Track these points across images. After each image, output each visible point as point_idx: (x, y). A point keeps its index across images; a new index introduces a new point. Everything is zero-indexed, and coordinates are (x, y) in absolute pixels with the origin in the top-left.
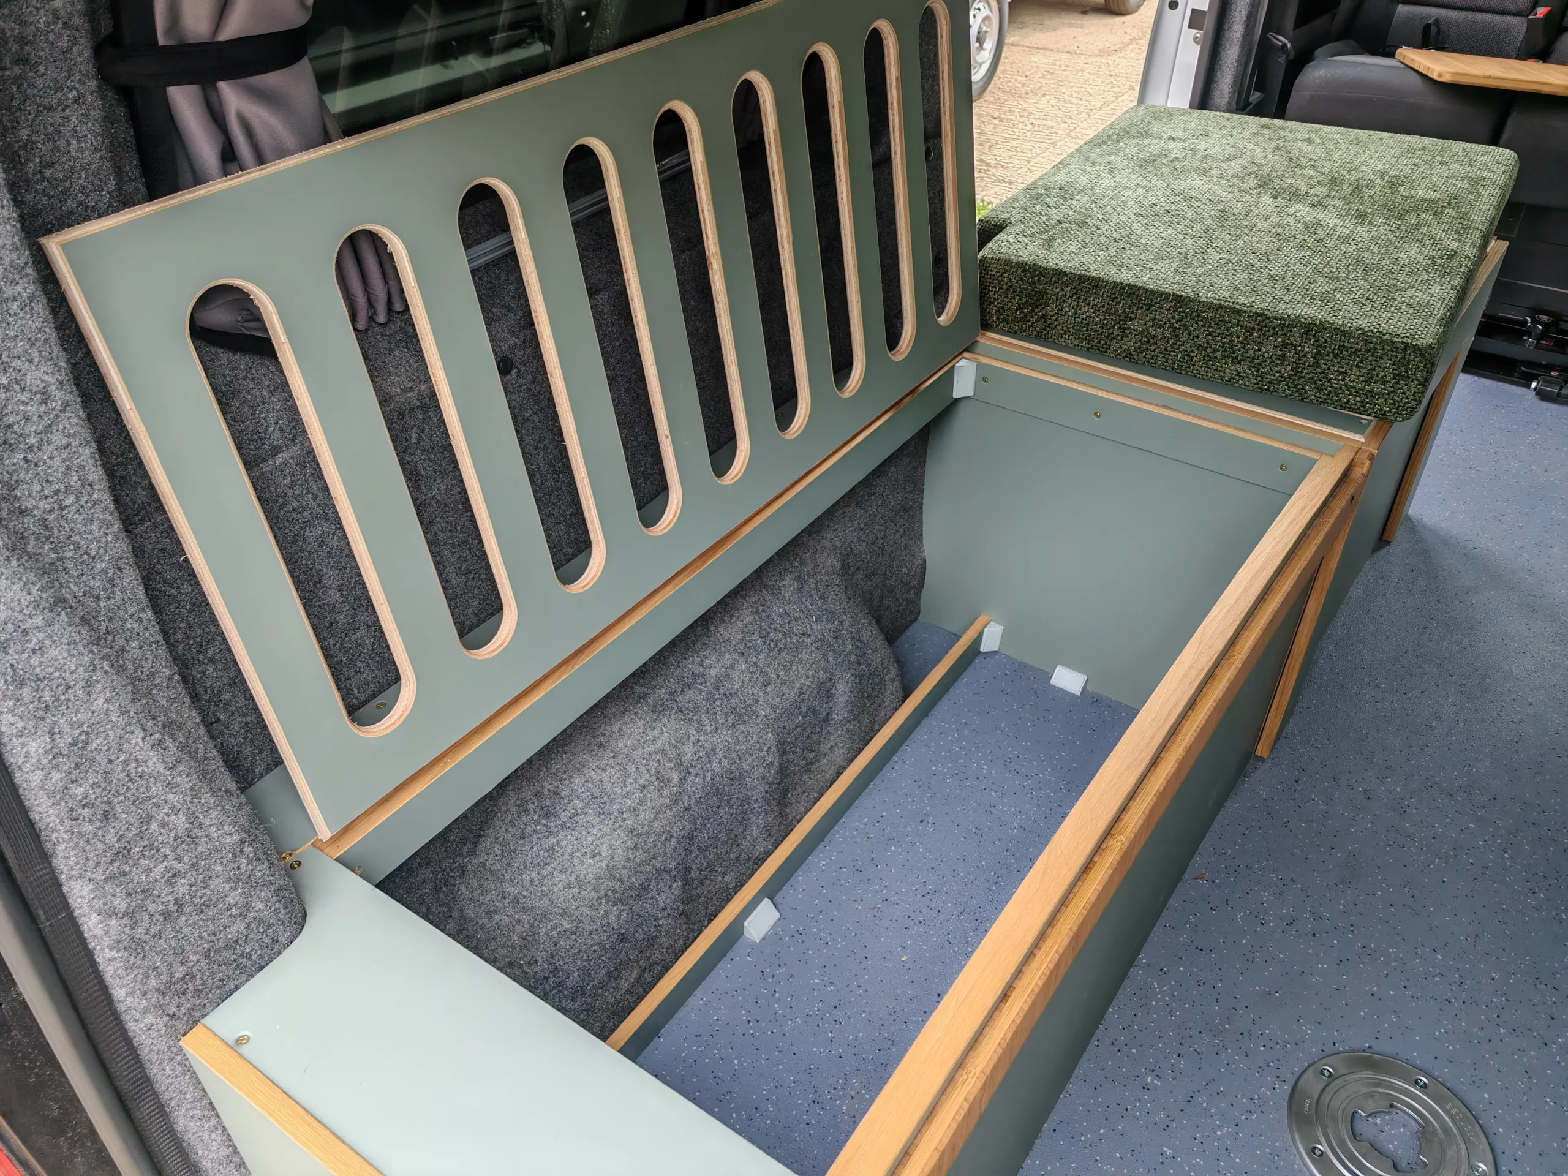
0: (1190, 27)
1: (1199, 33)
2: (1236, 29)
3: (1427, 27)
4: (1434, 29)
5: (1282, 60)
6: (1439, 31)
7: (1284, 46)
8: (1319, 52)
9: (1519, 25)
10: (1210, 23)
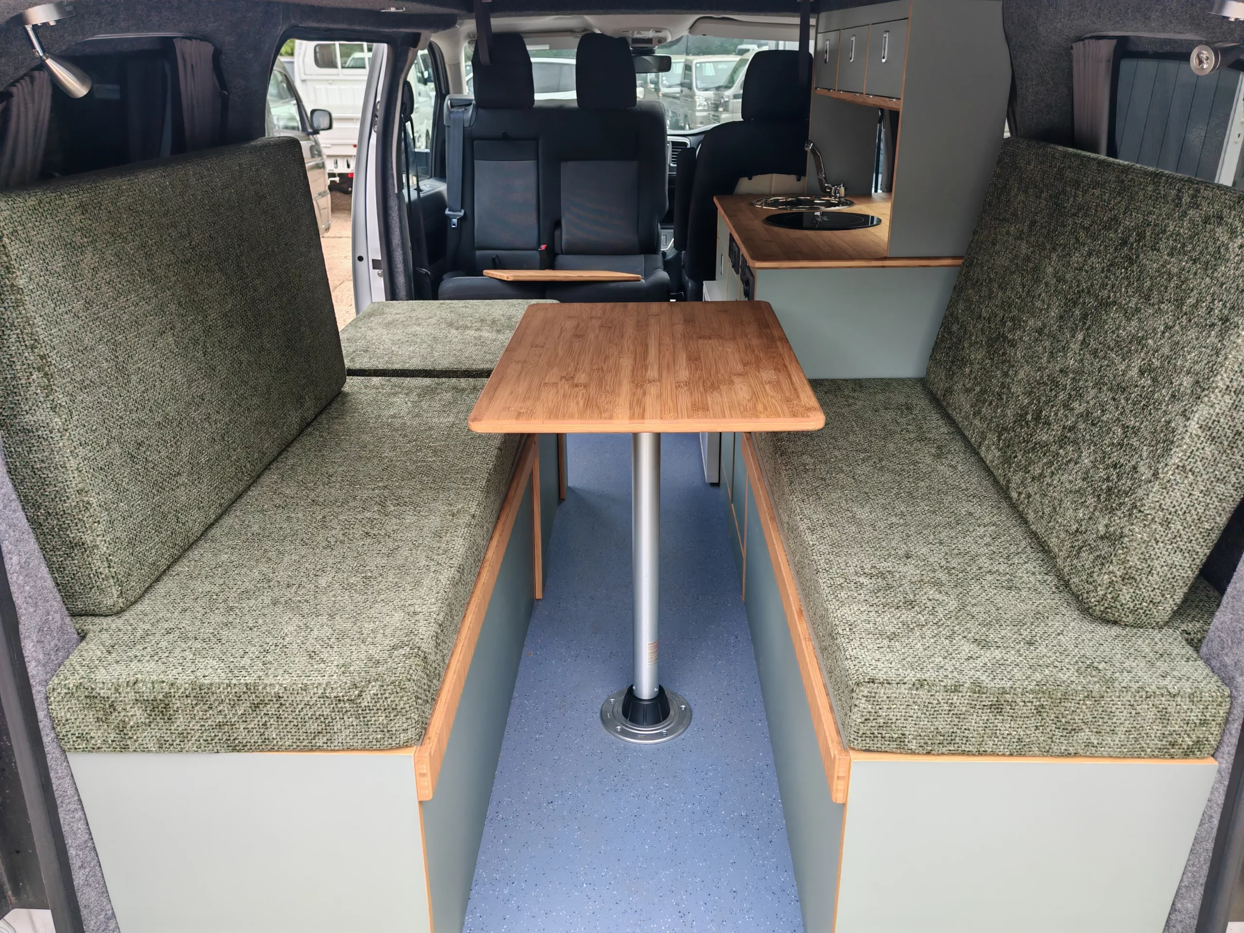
0: (374, 268)
1: (380, 271)
2: (400, 267)
3: (494, 259)
4: (497, 261)
5: (428, 280)
6: (500, 262)
7: (426, 273)
8: (445, 276)
9: (536, 254)
10: (384, 265)
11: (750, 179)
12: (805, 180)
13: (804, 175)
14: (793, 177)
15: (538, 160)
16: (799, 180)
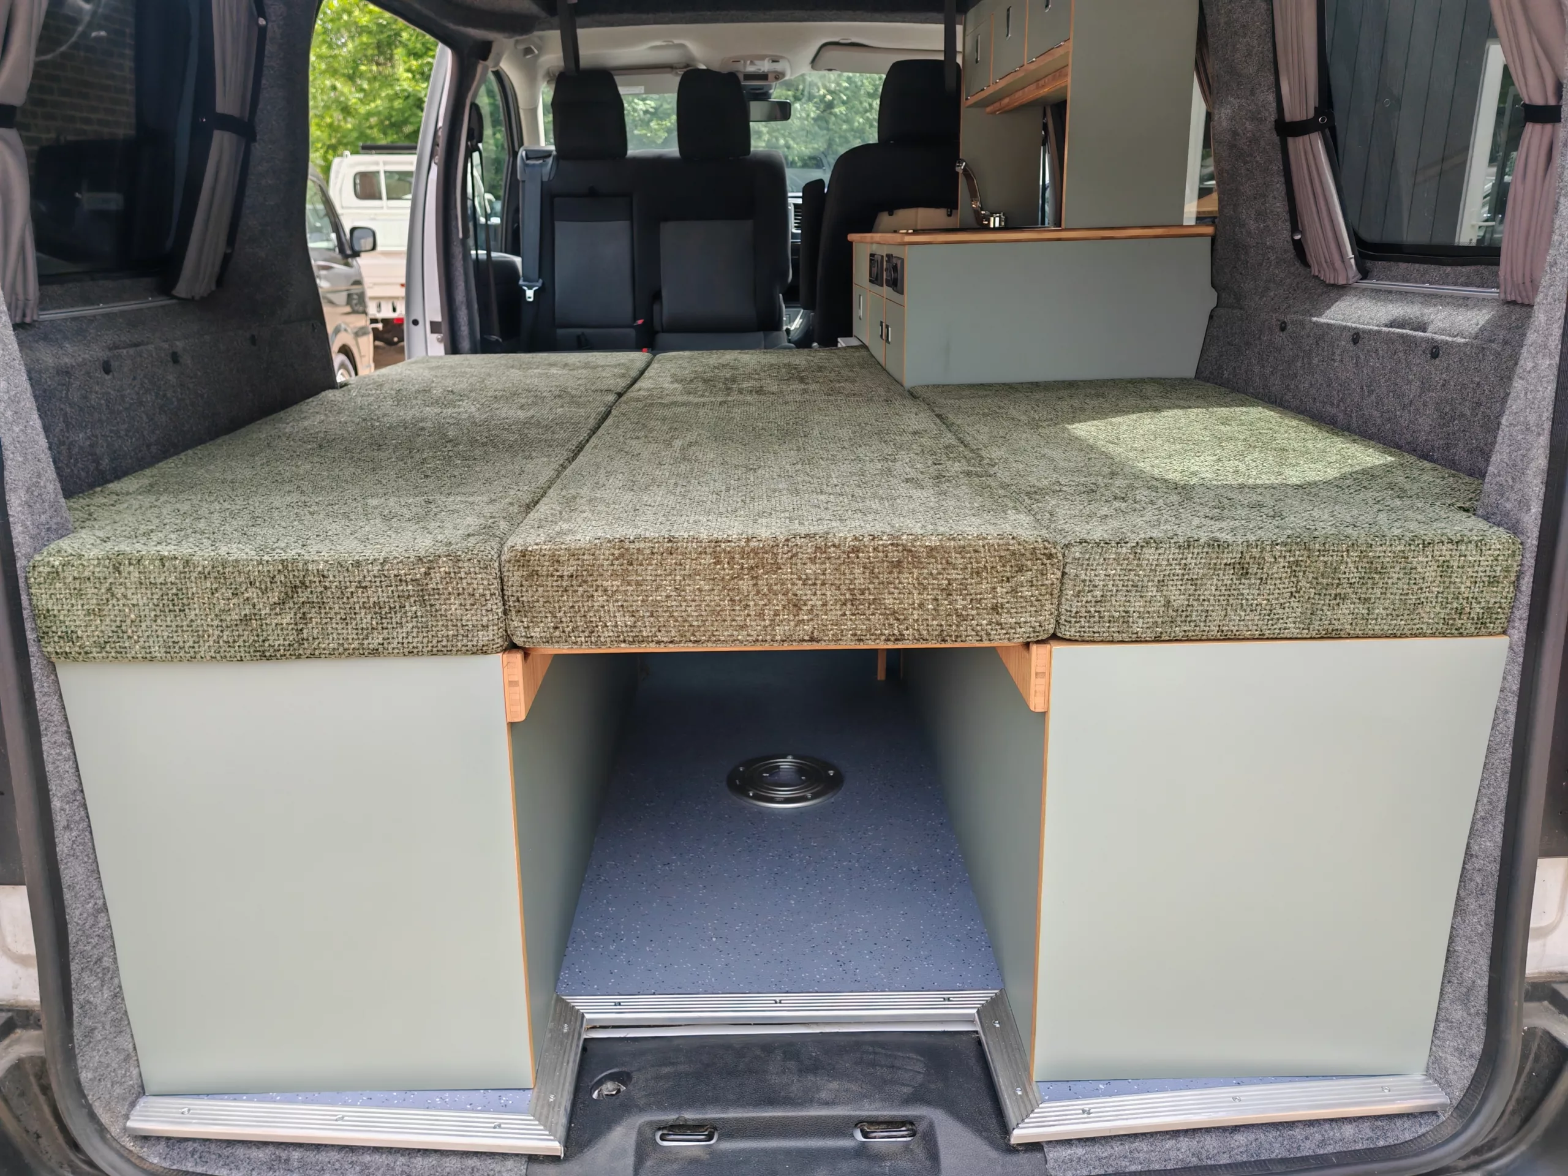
0: (433, 332)
1: (439, 336)
2: (464, 329)
3: (579, 337)
4: (583, 341)
6: (586, 342)
7: (497, 340)
9: (632, 332)
10: (445, 328)
11: (891, 214)
12: (957, 214)
13: (957, 207)
14: (943, 211)
15: (631, 219)
16: (949, 215)
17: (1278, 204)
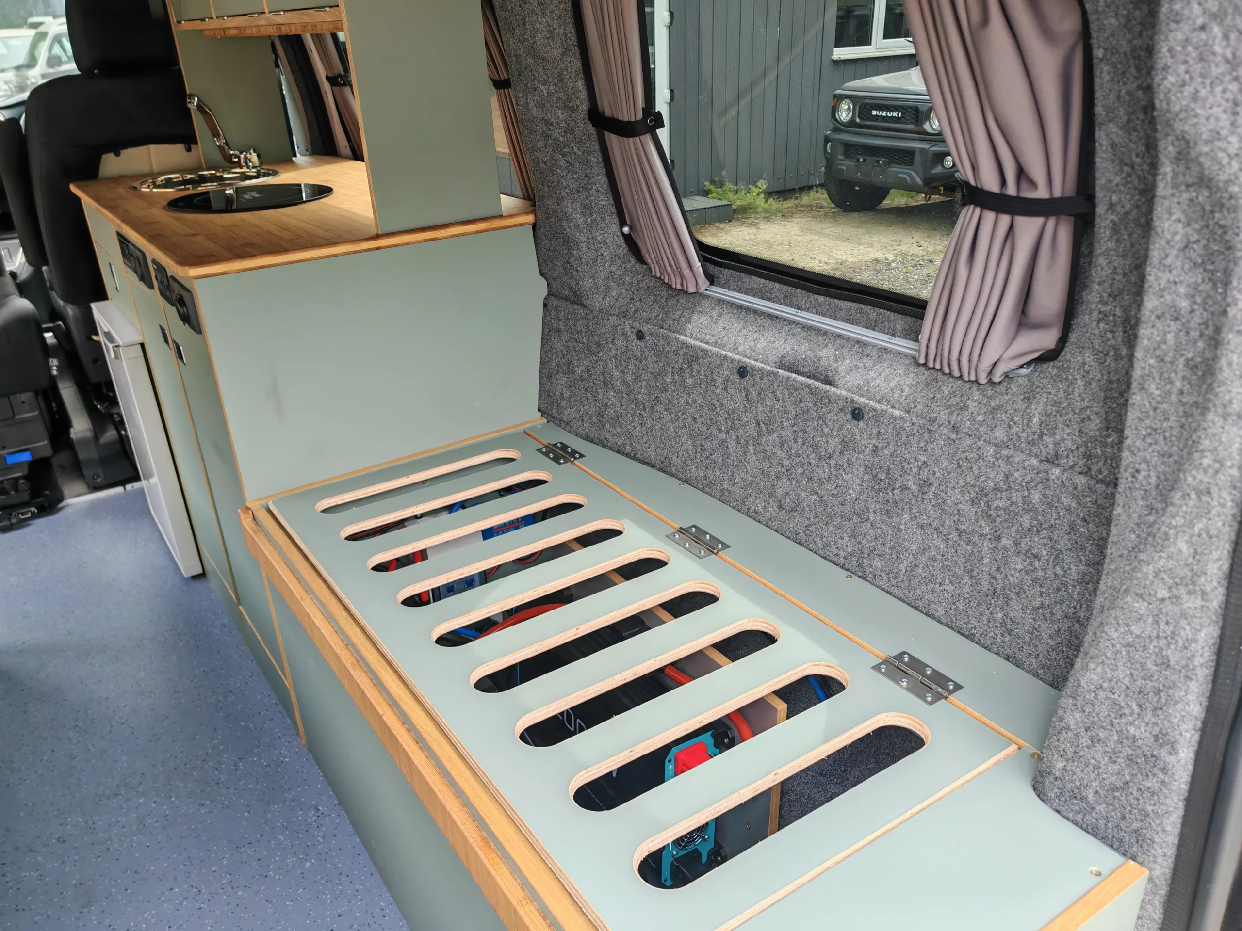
11: (118, 154)
12: (198, 150)
13: (196, 143)
14: (179, 148)
16: (189, 150)
17: (602, 197)
